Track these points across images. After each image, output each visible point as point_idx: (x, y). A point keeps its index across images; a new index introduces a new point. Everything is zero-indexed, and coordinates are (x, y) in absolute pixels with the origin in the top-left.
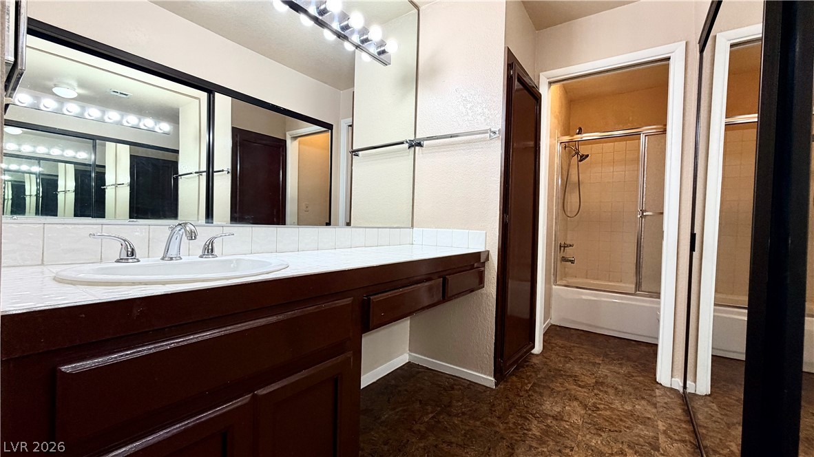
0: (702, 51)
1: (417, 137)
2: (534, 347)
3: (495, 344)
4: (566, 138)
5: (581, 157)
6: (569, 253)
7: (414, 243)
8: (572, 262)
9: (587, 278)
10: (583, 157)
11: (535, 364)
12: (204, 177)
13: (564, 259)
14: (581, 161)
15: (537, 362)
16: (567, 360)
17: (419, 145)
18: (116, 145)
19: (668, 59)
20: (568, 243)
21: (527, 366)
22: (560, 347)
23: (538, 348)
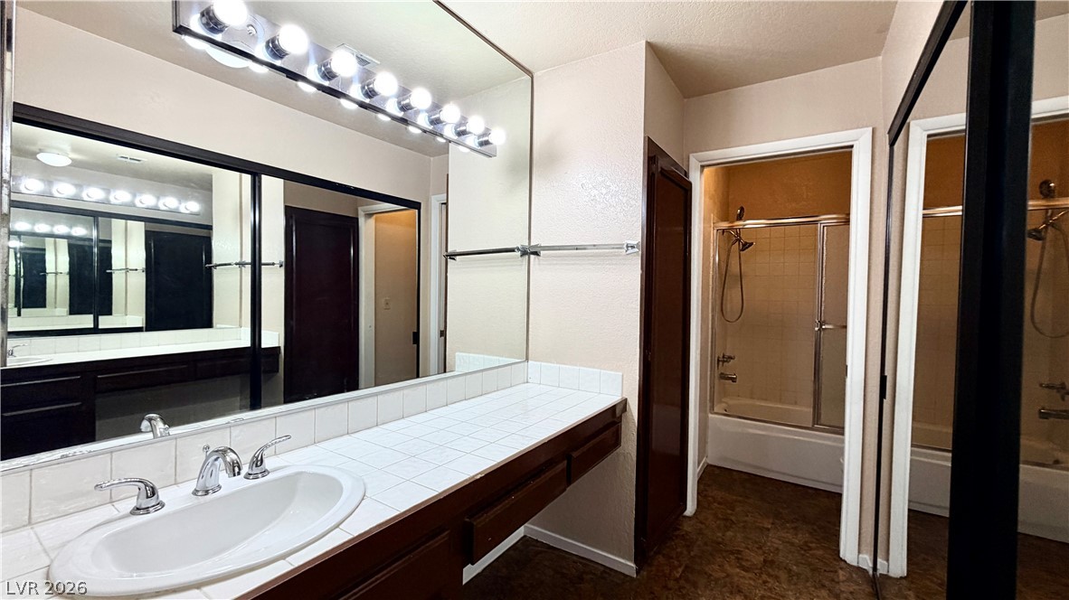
0: (892, 144)
1: (532, 244)
2: (685, 509)
3: (636, 519)
4: (725, 225)
5: (744, 245)
6: (728, 368)
7: (529, 380)
8: (734, 380)
9: (752, 398)
10: (746, 246)
11: (687, 533)
12: (247, 270)
13: (723, 377)
14: (743, 250)
15: (689, 529)
16: (728, 524)
17: (536, 253)
18: (126, 224)
19: (852, 146)
20: (728, 354)
21: (677, 537)
22: (719, 503)
23: (691, 507)
